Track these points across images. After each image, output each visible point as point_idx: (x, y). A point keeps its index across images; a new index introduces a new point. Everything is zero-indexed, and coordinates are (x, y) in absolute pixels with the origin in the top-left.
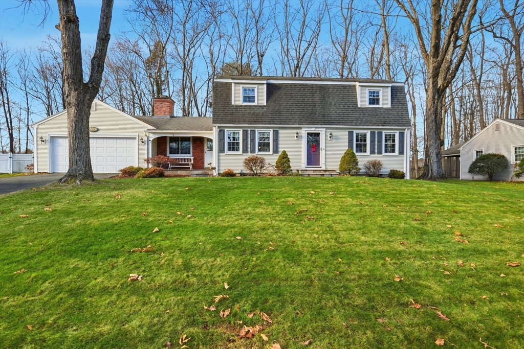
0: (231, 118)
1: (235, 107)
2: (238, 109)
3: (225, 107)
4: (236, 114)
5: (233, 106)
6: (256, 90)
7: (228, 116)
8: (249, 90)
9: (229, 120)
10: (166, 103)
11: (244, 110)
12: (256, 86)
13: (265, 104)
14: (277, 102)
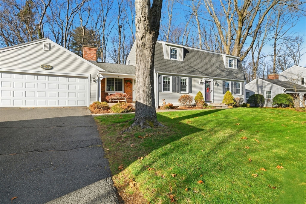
0: (165, 68)
1: (166, 61)
2: (169, 62)
3: (161, 60)
4: (168, 65)
5: (165, 59)
6: (178, 51)
7: (163, 66)
8: (174, 50)
9: (164, 69)
10: (93, 51)
11: (172, 63)
12: (178, 48)
13: (183, 61)
14: (189, 60)
